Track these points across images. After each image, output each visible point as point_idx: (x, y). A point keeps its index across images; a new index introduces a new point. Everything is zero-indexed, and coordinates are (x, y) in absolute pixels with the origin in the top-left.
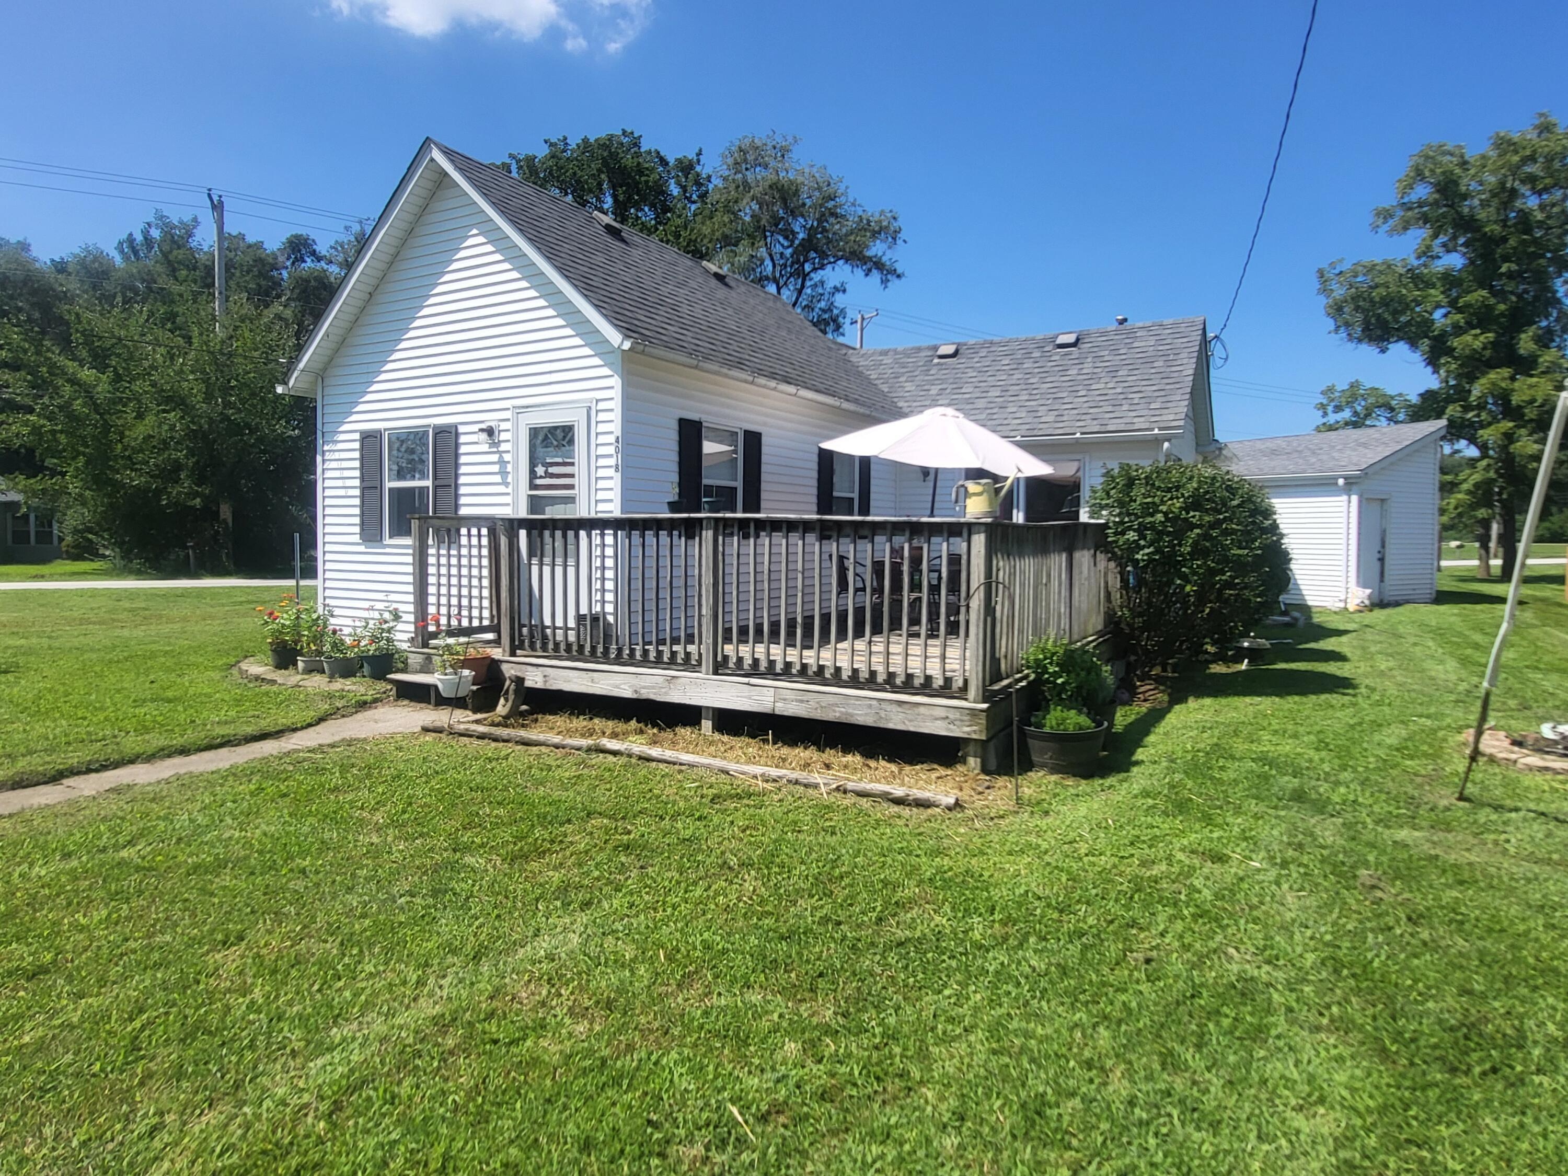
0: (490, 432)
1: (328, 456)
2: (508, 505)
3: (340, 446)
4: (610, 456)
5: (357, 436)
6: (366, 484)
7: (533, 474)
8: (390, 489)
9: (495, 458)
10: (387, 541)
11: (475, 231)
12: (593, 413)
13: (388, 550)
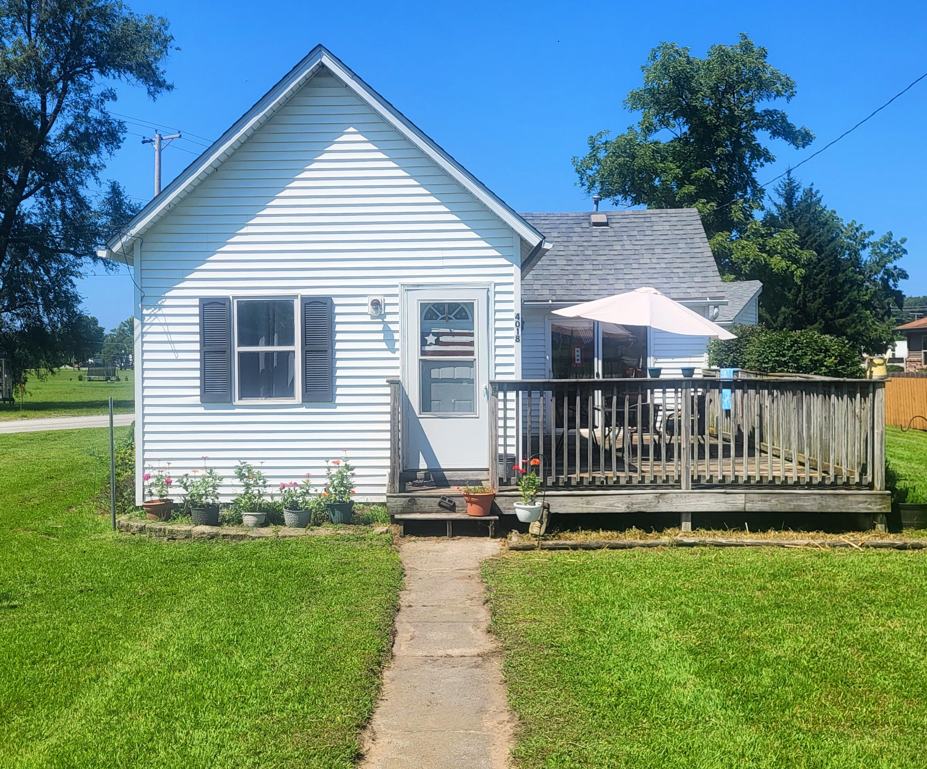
0: (376, 304)
1: (147, 320)
2: (398, 368)
3: (165, 311)
4: (511, 329)
5: (196, 302)
6: (207, 349)
7: (424, 343)
8: (239, 353)
9: (380, 327)
10: (237, 402)
11: (352, 129)
12: (491, 294)
13: (237, 411)
